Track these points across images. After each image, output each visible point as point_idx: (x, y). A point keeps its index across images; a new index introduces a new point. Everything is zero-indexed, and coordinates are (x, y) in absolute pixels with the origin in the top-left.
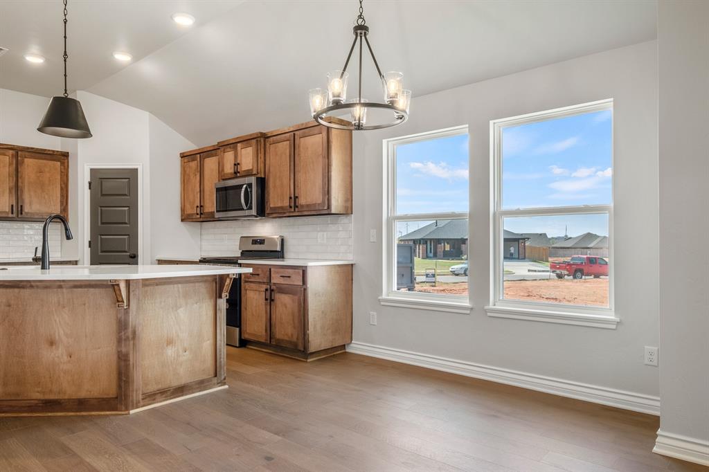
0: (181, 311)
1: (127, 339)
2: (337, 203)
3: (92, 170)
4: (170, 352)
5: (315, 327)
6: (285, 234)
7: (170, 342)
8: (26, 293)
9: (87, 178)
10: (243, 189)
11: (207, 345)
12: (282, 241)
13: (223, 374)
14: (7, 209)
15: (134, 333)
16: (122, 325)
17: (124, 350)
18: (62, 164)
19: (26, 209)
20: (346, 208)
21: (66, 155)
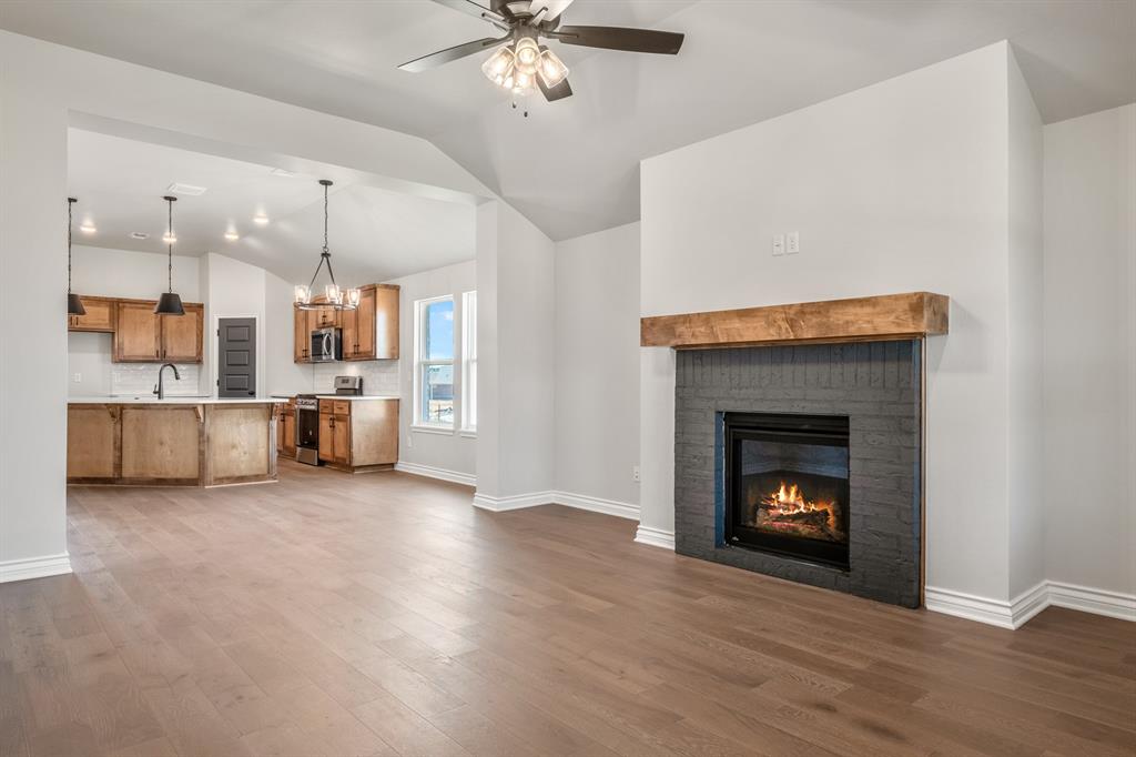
0: (242, 427)
1: (204, 441)
2: (382, 351)
3: (220, 320)
4: (234, 453)
5: (359, 446)
6: (364, 375)
7: (234, 447)
8: (147, 412)
9: (216, 327)
10: (325, 338)
11: (262, 452)
12: (361, 380)
13: (275, 472)
14: (154, 354)
15: (208, 438)
16: (201, 433)
17: (202, 448)
18: (198, 314)
19: (168, 354)
20: (393, 355)
21: (201, 306)
